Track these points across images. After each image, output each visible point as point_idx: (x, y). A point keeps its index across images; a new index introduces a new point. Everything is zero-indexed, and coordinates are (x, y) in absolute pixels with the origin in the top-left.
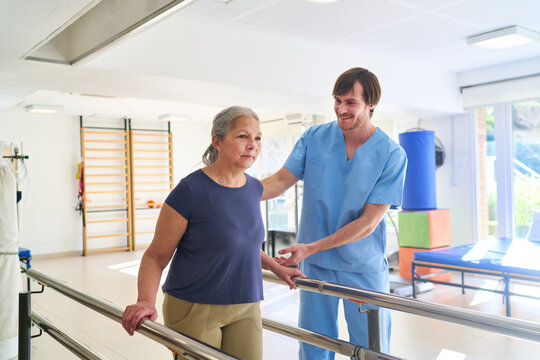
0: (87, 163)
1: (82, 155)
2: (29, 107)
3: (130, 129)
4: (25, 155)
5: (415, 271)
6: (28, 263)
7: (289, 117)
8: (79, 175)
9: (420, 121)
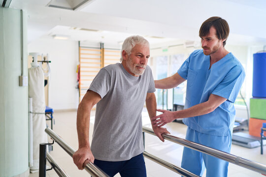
0: (82, 65)
1: (79, 61)
2: (54, 36)
3: (103, 49)
4: (49, 60)
5: (263, 134)
6: (52, 115)
7: (187, 43)
8: (78, 71)
9: (264, 47)
